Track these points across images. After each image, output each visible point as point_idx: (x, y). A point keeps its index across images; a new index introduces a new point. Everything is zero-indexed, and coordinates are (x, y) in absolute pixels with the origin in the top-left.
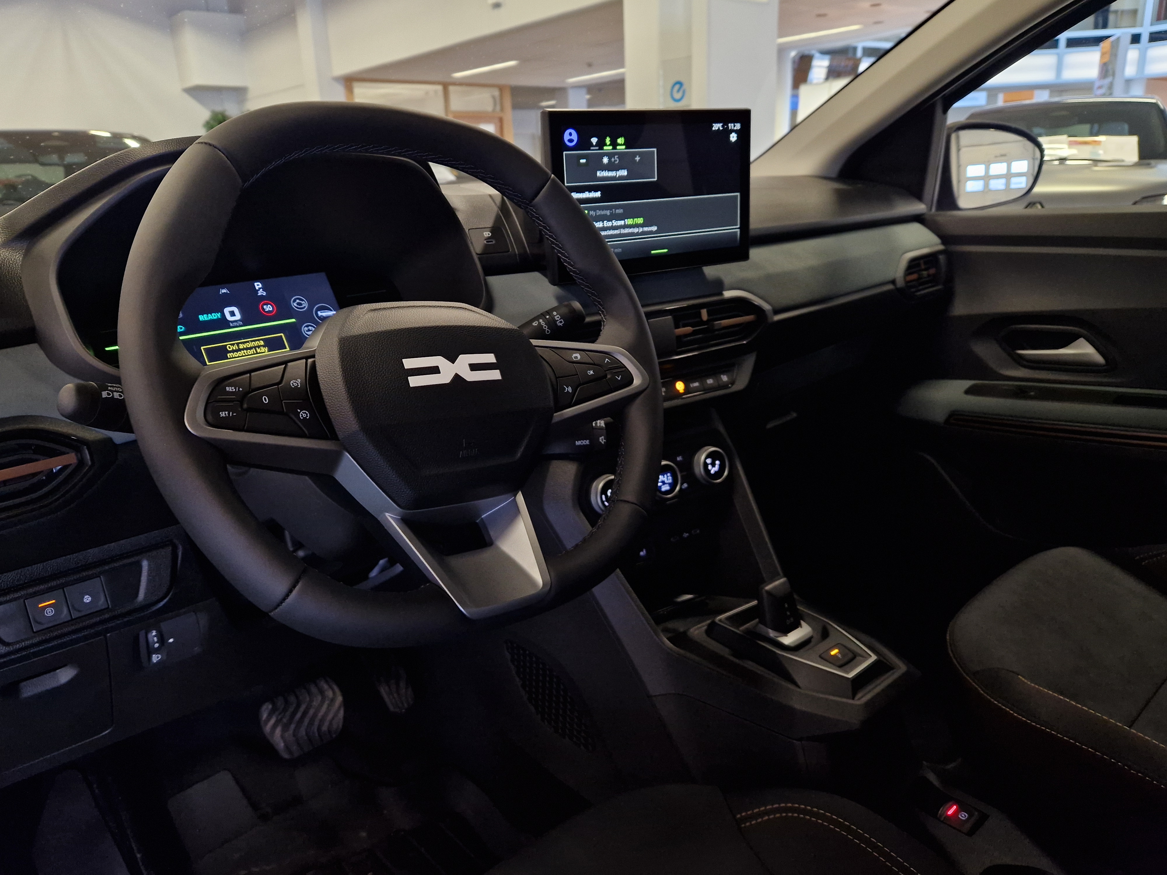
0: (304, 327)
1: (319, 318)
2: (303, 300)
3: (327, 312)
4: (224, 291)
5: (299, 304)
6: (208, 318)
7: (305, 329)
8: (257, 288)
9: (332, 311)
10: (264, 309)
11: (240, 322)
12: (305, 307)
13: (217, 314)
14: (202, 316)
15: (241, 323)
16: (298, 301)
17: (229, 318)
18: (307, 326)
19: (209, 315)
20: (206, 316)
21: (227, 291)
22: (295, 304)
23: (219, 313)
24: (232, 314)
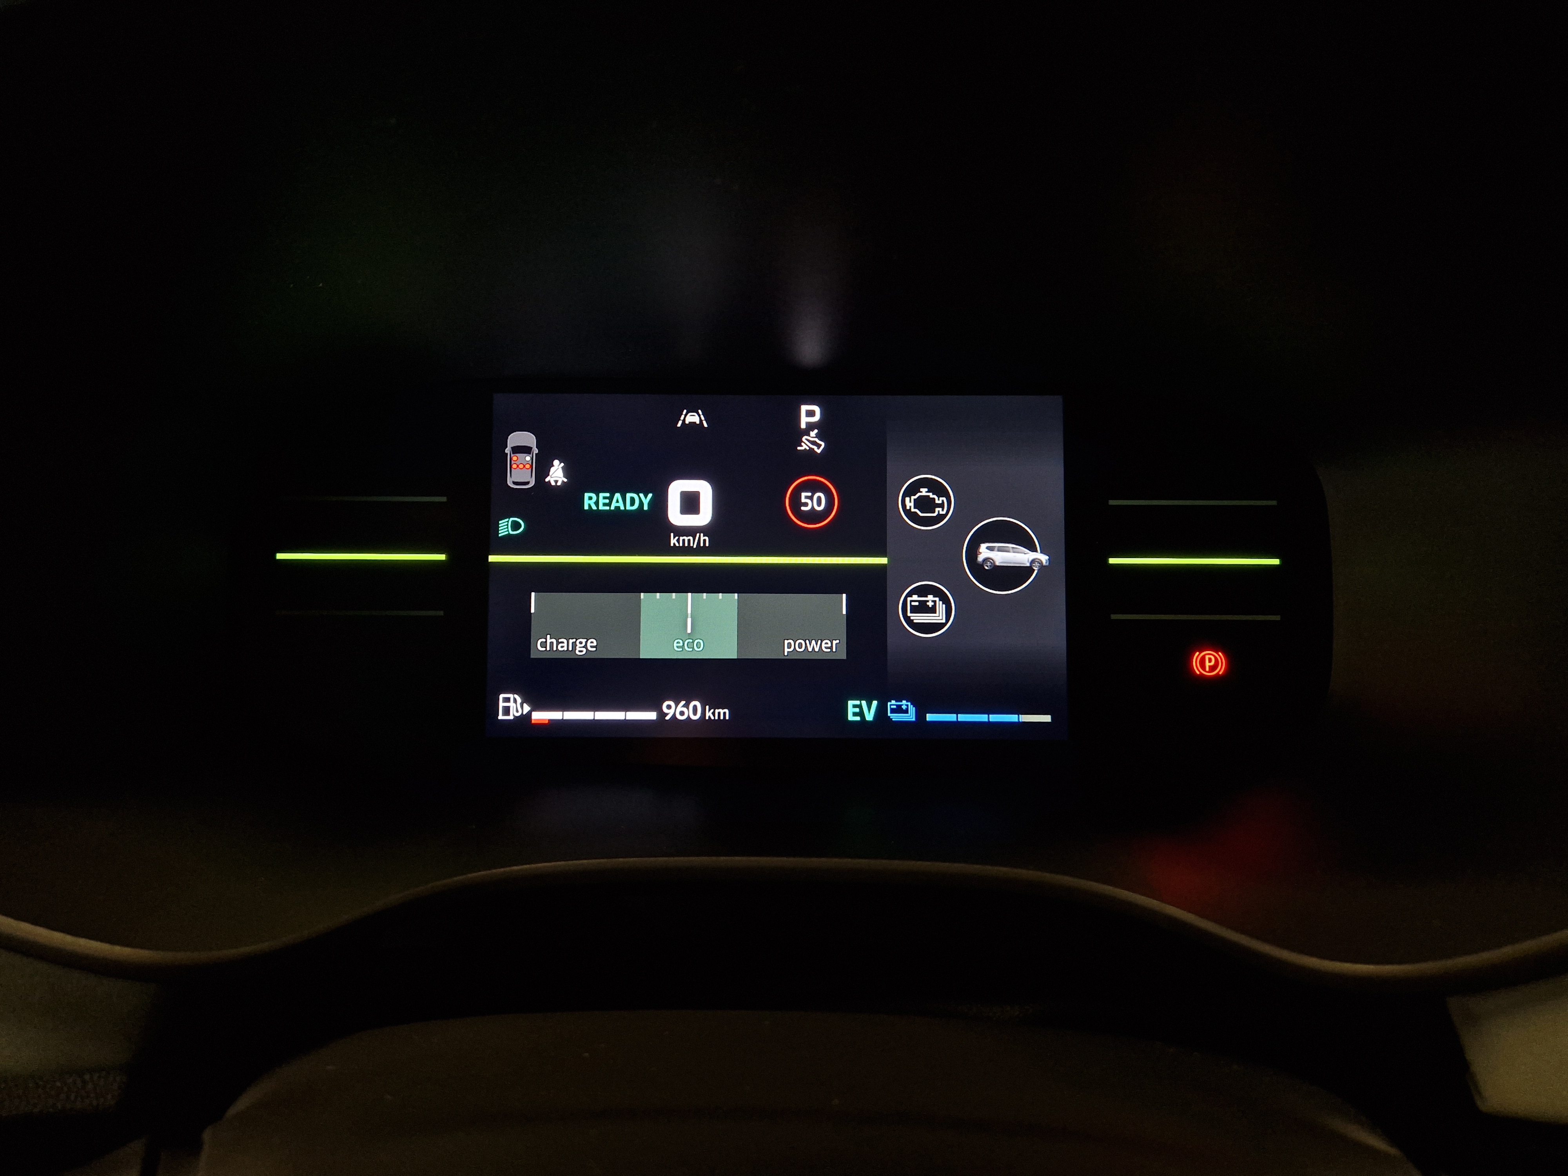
0: (910, 594)
1: (977, 568)
2: (942, 492)
3: (1015, 551)
4: (692, 418)
5: (925, 504)
6: (609, 505)
7: (909, 599)
8: (804, 421)
9: (1032, 548)
10: (796, 503)
11: (702, 538)
12: (941, 517)
13: (641, 495)
14: (593, 496)
15: (704, 540)
16: (924, 491)
17: (676, 516)
18: (922, 591)
19: (618, 496)
20: (605, 498)
21: (701, 420)
22: (910, 503)
23: (650, 495)
24: (690, 503)
